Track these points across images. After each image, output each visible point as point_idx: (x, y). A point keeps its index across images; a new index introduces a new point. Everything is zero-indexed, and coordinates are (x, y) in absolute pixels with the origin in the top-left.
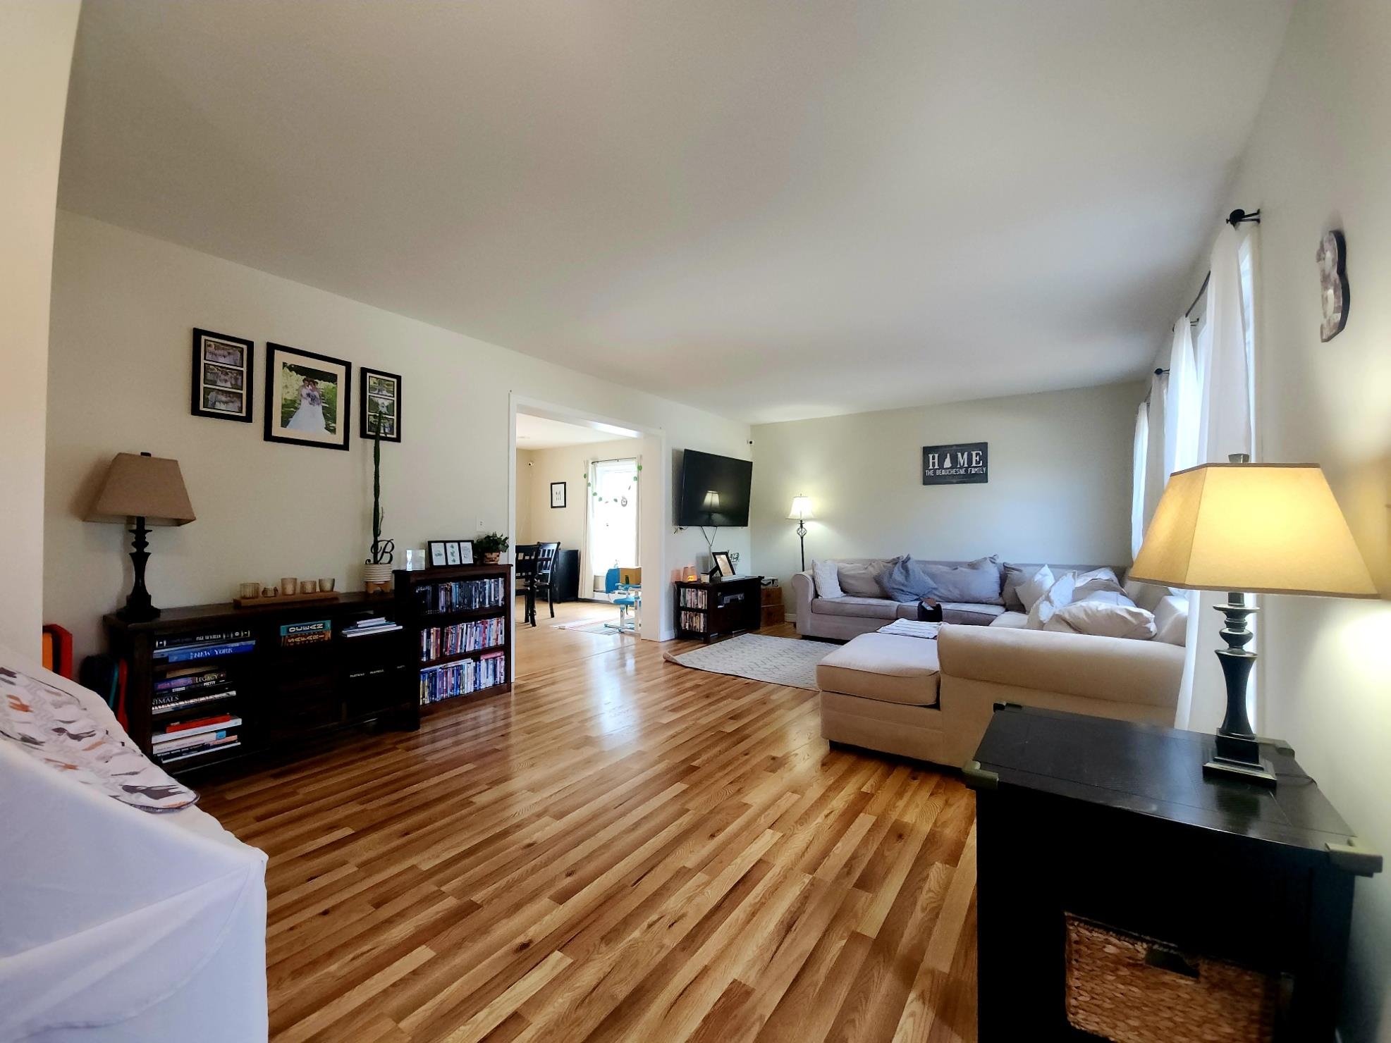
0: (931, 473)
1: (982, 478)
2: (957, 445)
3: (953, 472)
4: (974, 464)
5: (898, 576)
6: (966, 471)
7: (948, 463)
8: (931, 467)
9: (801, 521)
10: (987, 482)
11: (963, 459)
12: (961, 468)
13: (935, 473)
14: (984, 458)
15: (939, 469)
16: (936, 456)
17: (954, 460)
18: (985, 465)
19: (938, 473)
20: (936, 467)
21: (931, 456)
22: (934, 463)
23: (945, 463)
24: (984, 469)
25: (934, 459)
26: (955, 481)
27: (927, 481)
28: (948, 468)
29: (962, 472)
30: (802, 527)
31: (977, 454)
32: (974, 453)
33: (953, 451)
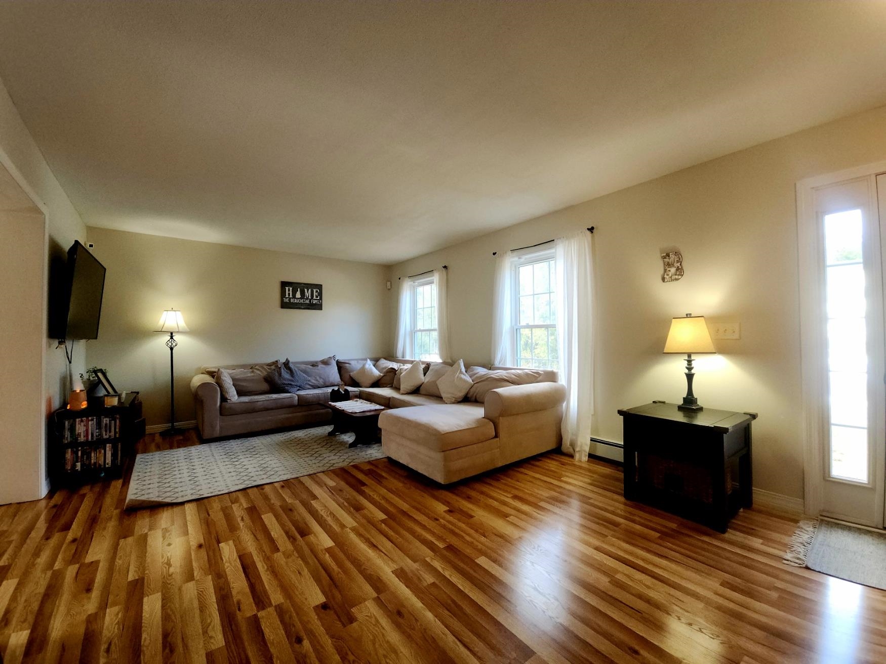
0: (287, 300)
1: (319, 307)
2: (305, 284)
3: (302, 301)
4: (315, 298)
5: (286, 375)
6: (310, 301)
7: (298, 295)
8: (287, 296)
9: (172, 334)
10: (322, 309)
11: (308, 293)
12: (307, 299)
13: (290, 300)
14: (320, 294)
15: (292, 298)
16: (291, 288)
17: (303, 293)
18: (321, 299)
19: (292, 300)
20: (291, 296)
21: (287, 288)
22: (289, 294)
23: (297, 294)
24: (321, 301)
25: (289, 291)
26: (303, 307)
27: (284, 305)
28: (299, 298)
29: (307, 302)
30: (172, 338)
31: (316, 291)
32: (315, 290)
33: (302, 287)
